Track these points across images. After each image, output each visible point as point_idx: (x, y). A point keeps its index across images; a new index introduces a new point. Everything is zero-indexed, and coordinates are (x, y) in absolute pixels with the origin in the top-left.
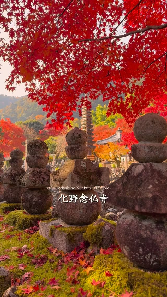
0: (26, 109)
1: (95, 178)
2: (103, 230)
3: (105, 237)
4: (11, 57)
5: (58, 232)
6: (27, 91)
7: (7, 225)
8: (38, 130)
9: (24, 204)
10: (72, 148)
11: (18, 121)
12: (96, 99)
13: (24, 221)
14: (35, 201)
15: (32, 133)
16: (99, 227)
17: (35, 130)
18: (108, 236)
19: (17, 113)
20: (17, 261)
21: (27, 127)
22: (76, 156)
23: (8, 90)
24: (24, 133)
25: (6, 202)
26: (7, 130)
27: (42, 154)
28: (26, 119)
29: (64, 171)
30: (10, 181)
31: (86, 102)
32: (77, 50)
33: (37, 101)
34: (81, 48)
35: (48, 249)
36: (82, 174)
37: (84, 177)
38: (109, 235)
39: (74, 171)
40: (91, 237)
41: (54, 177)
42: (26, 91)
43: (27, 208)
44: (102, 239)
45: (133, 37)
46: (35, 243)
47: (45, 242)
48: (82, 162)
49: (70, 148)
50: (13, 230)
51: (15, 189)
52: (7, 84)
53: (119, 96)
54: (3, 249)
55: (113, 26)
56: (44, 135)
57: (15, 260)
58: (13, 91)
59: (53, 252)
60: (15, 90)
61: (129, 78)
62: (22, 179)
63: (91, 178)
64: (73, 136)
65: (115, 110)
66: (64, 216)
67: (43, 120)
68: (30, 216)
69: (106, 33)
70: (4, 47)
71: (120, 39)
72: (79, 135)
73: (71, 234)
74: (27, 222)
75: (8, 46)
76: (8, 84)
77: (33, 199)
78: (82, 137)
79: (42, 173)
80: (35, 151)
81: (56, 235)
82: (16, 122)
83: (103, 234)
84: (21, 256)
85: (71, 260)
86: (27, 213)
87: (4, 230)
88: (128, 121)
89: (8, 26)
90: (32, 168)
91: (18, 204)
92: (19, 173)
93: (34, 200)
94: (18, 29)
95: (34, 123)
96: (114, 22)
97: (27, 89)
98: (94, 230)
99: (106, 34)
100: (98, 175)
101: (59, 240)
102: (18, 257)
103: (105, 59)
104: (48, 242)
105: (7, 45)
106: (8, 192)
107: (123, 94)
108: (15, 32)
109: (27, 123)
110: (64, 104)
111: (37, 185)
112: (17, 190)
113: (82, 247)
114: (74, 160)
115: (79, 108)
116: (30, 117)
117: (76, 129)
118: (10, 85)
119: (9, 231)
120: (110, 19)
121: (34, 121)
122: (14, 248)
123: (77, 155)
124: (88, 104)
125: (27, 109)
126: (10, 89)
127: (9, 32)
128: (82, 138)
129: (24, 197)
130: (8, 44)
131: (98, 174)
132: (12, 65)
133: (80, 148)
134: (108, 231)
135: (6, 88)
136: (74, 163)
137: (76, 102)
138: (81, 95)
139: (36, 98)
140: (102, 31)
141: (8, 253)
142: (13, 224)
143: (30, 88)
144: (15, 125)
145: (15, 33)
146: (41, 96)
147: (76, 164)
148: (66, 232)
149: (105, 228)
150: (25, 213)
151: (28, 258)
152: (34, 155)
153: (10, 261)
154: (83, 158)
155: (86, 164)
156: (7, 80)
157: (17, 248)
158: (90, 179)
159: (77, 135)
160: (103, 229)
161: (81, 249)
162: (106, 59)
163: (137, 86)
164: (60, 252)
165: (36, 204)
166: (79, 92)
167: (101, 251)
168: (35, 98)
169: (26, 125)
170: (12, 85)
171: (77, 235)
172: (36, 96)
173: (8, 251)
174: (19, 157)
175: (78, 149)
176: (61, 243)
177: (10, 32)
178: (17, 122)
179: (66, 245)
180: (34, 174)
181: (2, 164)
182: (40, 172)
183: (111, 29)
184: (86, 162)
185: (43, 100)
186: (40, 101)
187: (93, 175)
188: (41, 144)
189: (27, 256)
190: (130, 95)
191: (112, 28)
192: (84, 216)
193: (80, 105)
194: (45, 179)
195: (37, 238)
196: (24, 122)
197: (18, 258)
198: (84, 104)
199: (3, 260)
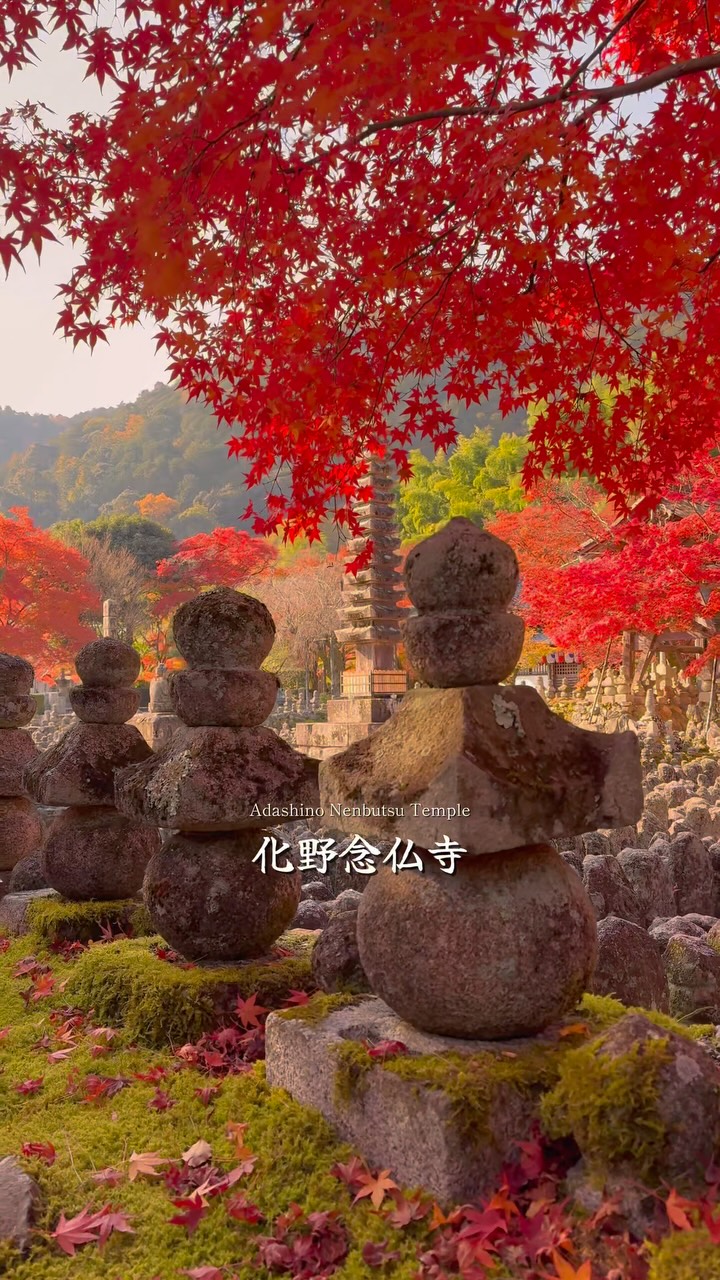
0: (96, 469)
1: (573, 786)
2: (665, 1082)
3: (681, 1127)
4: (73, 200)
5: (392, 1083)
6: (164, 346)
7: (79, 1019)
8: (150, 559)
9: (161, 911)
10: (445, 627)
11: (64, 519)
12: (477, 401)
13: (170, 1001)
14: (218, 899)
15: (123, 571)
16: (644, 1069)
17: (137, 561)
18: (694, 1117)
19: (55, 488)
20: (174, 1244)
21: (101, 546)
22: (464, 668)
23: (71, 339)
24: (89, 571)
25: (51, 891)
26: (15, 560)
27: (250, 661)
28: (97, 513)
29: (400, 746)
30: (79, 795)
31: (430, 413)
32: (389, 167)
33: (208, 400)
34: (409, 154)
35: (338, 1174)
36: (504, 764)
37: (518, 781)
38: (700, 1111)
39: (466, 747)
40: (600, 1123)
41: (343, 779)
42: (159, 345)
43: (178, 930)
44: (666, 1135)
45: (675, 98)
46: (252, 1131)
47: (309, 1130)
48: (499, 703)
49: (434, 627)
50: (112, 1047)
51: (103, 829)
52: (64, 308)
53: (585, 389)
54: (82, 1165)
55: (570, 45)
56: (176, 580)
57: (164, 1243)
58: (93, 343)
59: (369, 1197)
60: (103, 337)
61: (627, 305)
62: (151, 786)
63: (556, 787)
64: (452, 561)
65: (558, 452)
66: (409, 990)
67: (169, 516)
68: (195, 977)
69: (530, 85)
70: (39, 151)
71: (615, 103)
72: (483, 559)
73: (472, 1098)
74: (187, 1007)
75: (61, 146)
76: (70, 309)
77: (206, 884)
78: (499, 567)
79: (250, 757)
80: (215, 645)
81: (377, 1101)
82: (54, 526)
83: (668, 1104)
84: (190, 1217)
85: (491, 1252)
86: (173, 954)
87: (68, 1046)
88: (624, 505)
89: (82, 17)
90: (199, 729)
91: (119, 906)
92: (122, 752)
93: (213, 893)
94: (131, 35)
95: (133, 528)
96: (576, 28)
97: (164, 338)
98: (614, 1085)
99: (533, 89)
100: (585, 772)
101: (402, 1125)
102: (177, 1220)
103: (522, 207)
104: (327, 1133)
105: (57, 140)
106: (69, 848)
107: (597, 383)
108: (117, 48)
109: (104, 528)
110: (329, 422)
111: (231, 816)
112: (112, 835)
113: (532, 1169)
114: (457, 691)
115: (397, 444)
116: (113, 502)
117: (461, 528)
118: (79, 312)
119: (97, 1054)
120: (557, 16)
121: (133, 518)
122: (143, 1162)
123: (468, 663)
124: (441, 425)
125: (101, 467)
126: (80, 335)
127: (83, 48)
128: (498, 576)
129: (162, 876)
130: (59, 136)
131: (584, 767)
132: (74, 239)
133: (486, 628)
134: (692, 1089)
135: (59, 326)
136: (459, 705)
137: (384, 412)
138: (405, 384)
139: (204, 383)
140: (511, 76)
141: (115, 1192)
142: (107, 1013)
143: (176, 335)
144: (48, 535)
145: (118, 55)
146: (228, 374)
147: (469, 709)
148: (440, 1087)
149: (674, 1074)
150: (162, 954)
151: (230, 1225)
152: (208, 667)
153: (130, 1245)
154: (495, 682)
155: (517, 713)
156: (67, 289)
157: (160, 1161)
158: (551, 795)
159: (472, 559)
160: (667, 1076)
161: (533, 1185)
162: (530, 208)
163: (670, 339)
164: (416, 1198)
165: (221, 910)
166: (391, 370)
167: (676, 1208)
168: (201, 386)
169: (100, 535)
170: (88, 315)
171: (503, 1101)
172: (208, 377)
173: (110, 1183)
174: (118, 674)
175: (477, 634)
176: (411, 1147)
177: (91, 50)
178: (60, 523)
179: (449, 1161)
180: (213, 759)
181: (29, 709)
182: (241, 750)
183: (558, 65)
184: (519, 703)
185: (240, 393)
186: (224, 398)
187: (560, 769)
188: (242, 609)
189: (221, 1214)
190: (634, 381)
191: (566, 55)
192: (522, 996)
193: (402, 429)
194: (268, 787)
195: (260, 1104)
196: (92, 522)
197: (175, 1227)
198: (420, 424)
199: (94, 1237)
